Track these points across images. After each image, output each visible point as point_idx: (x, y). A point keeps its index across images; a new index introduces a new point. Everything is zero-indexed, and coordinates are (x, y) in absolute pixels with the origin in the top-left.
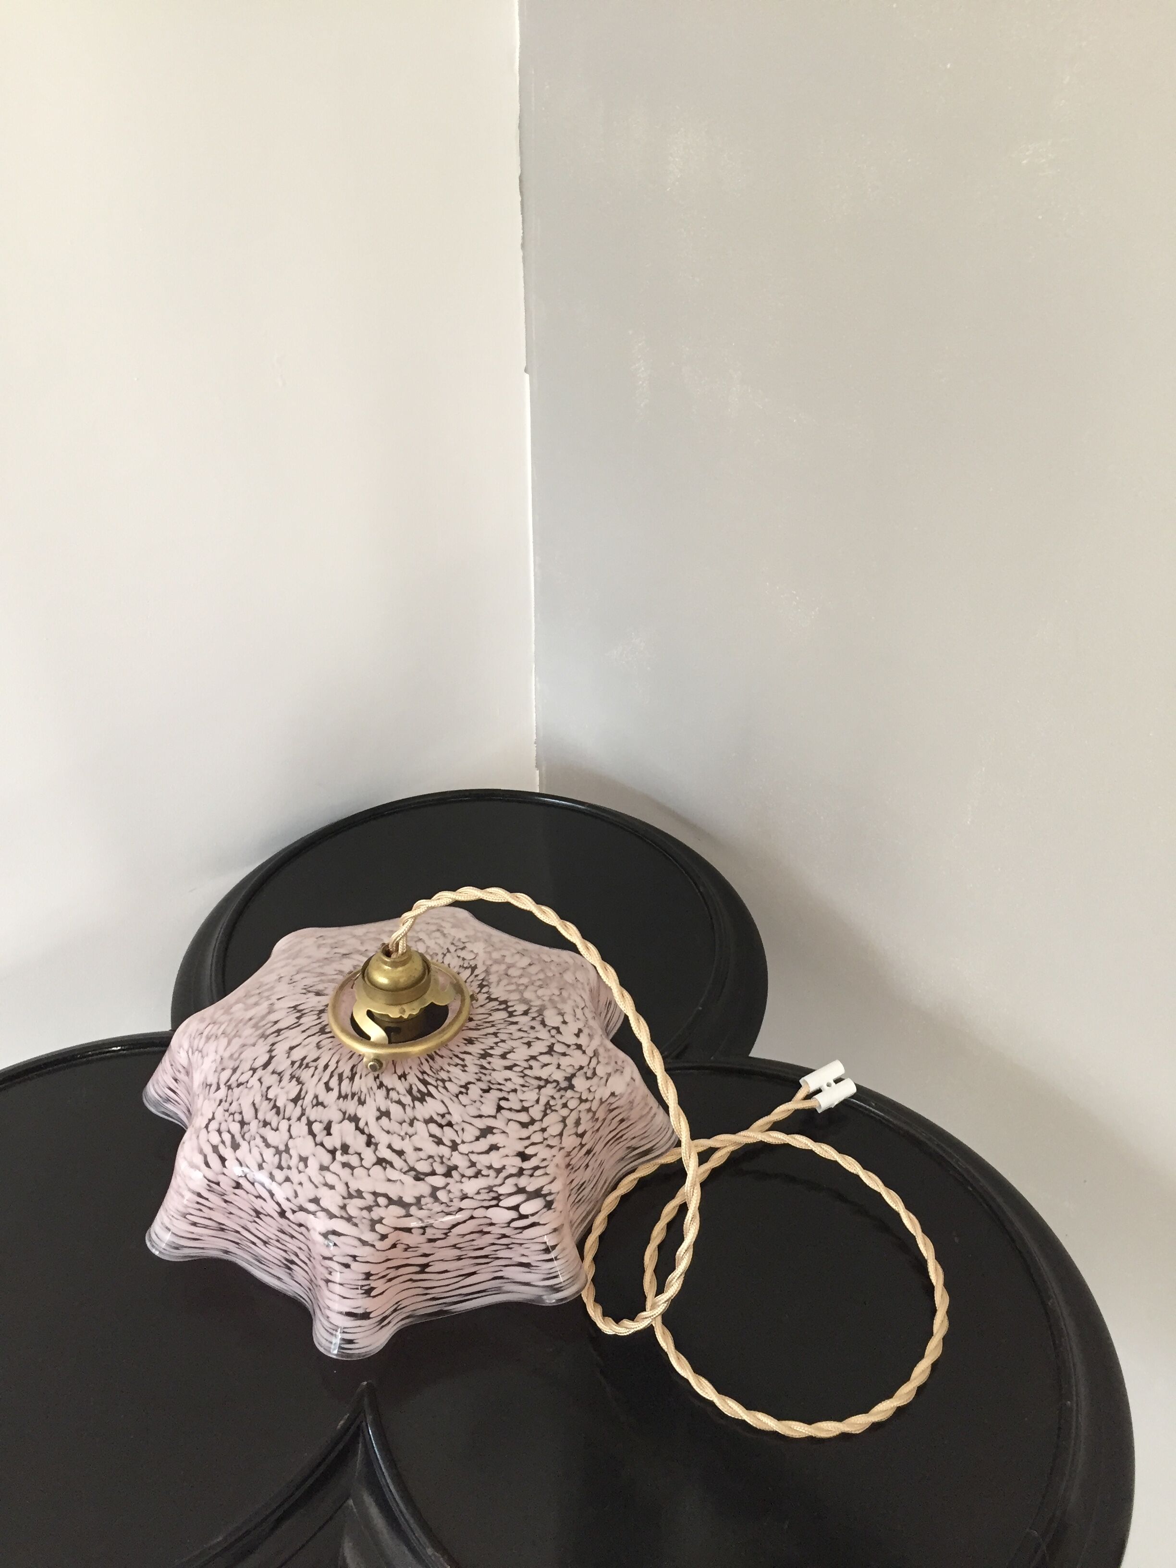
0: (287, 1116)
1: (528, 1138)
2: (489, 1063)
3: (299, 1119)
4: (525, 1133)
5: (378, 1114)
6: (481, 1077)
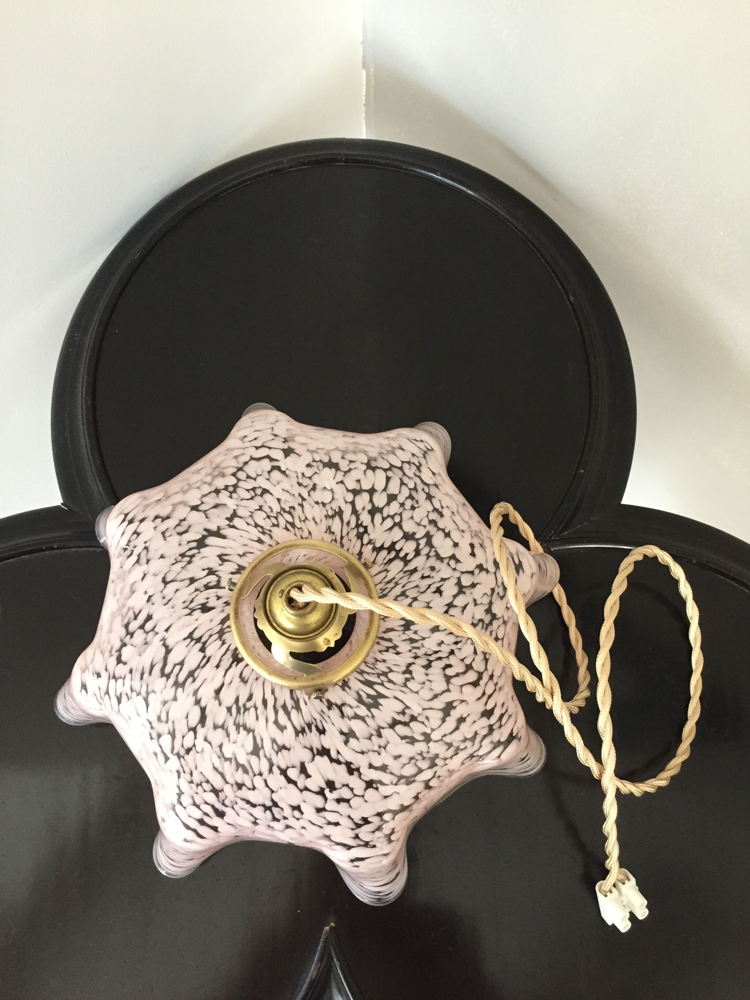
0: (257, 772)
2: (416, 632)
3: (271, 771)
5: (343, 738)
6: (416, 653)
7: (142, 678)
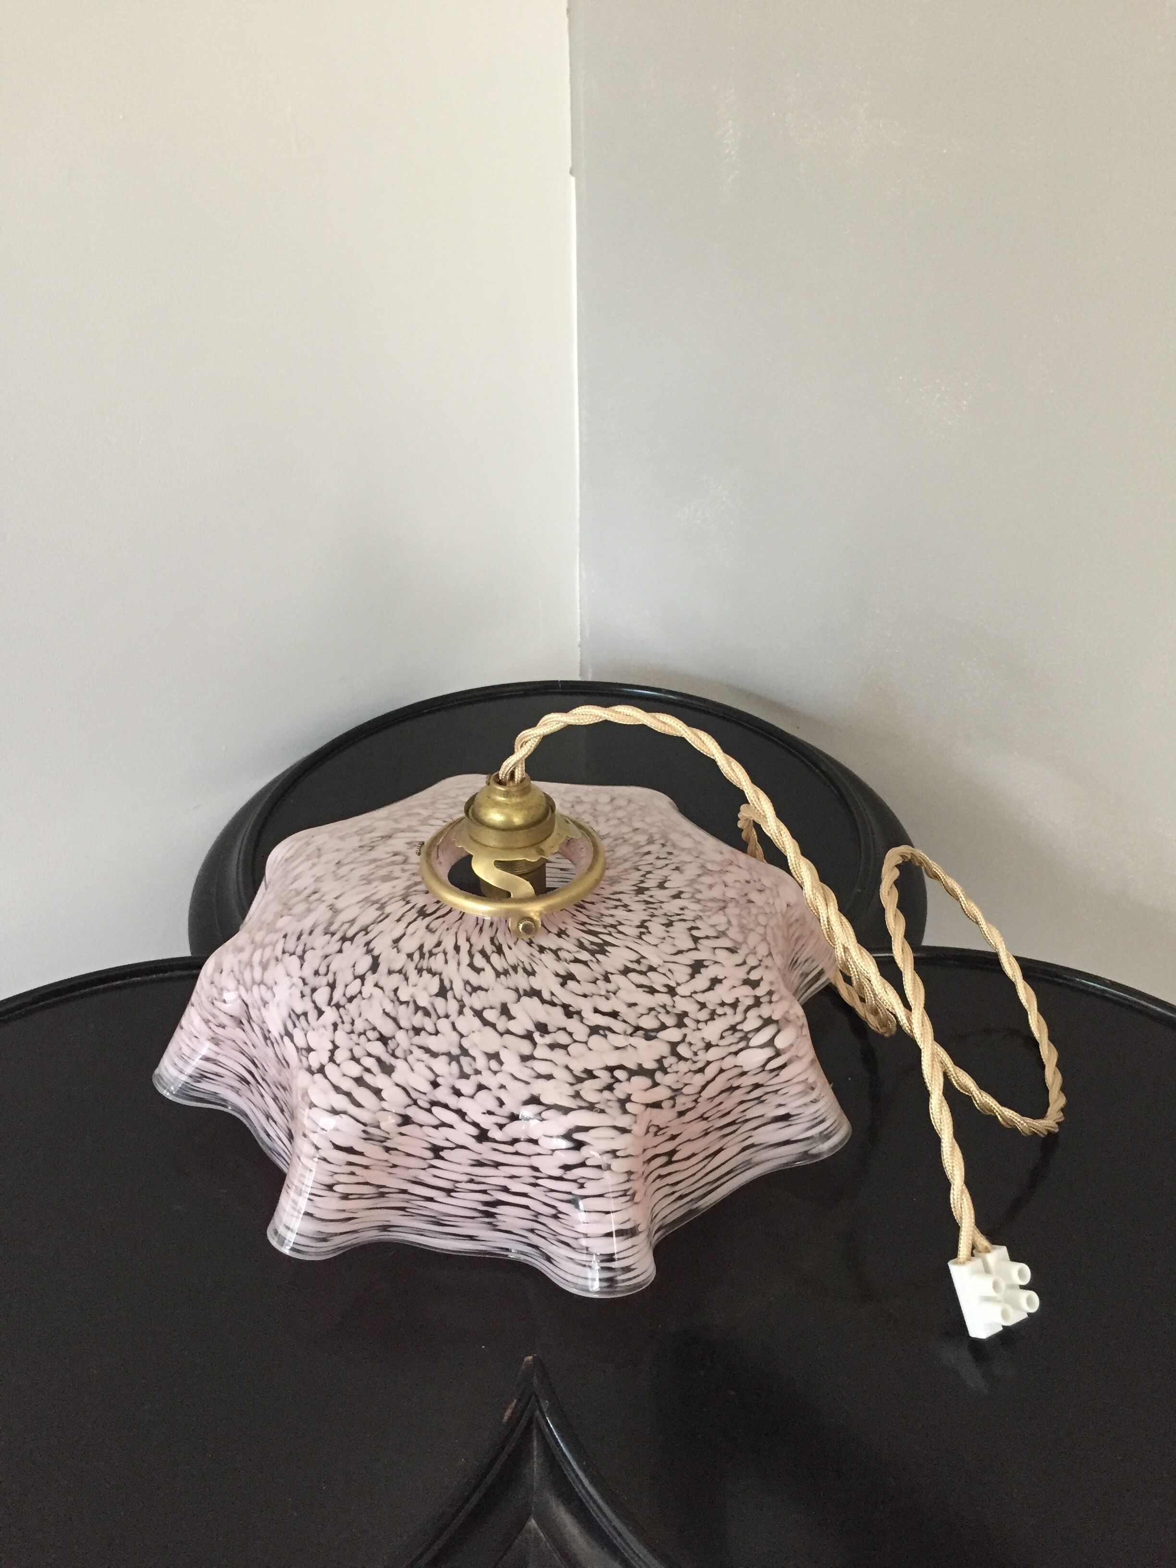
0: (441, 1014)
1: (744, 963)
2: (651, 896)
3: (461, 1012)
4: (738, 958)
5: (561, 980)
6: (652, 913)
7: (299, 938)
